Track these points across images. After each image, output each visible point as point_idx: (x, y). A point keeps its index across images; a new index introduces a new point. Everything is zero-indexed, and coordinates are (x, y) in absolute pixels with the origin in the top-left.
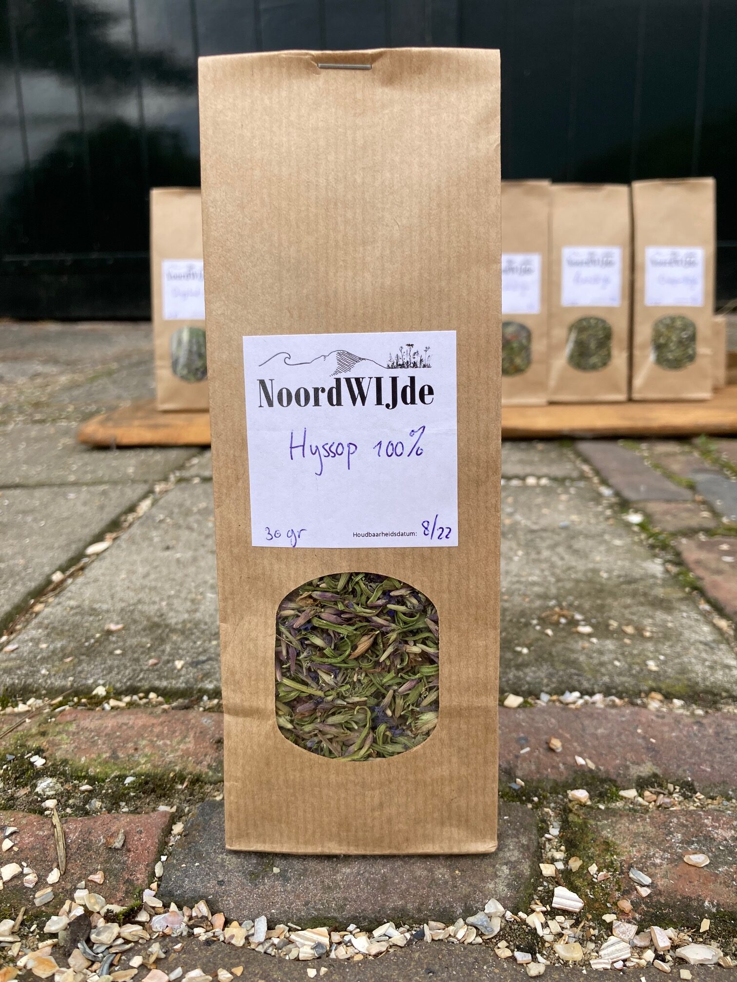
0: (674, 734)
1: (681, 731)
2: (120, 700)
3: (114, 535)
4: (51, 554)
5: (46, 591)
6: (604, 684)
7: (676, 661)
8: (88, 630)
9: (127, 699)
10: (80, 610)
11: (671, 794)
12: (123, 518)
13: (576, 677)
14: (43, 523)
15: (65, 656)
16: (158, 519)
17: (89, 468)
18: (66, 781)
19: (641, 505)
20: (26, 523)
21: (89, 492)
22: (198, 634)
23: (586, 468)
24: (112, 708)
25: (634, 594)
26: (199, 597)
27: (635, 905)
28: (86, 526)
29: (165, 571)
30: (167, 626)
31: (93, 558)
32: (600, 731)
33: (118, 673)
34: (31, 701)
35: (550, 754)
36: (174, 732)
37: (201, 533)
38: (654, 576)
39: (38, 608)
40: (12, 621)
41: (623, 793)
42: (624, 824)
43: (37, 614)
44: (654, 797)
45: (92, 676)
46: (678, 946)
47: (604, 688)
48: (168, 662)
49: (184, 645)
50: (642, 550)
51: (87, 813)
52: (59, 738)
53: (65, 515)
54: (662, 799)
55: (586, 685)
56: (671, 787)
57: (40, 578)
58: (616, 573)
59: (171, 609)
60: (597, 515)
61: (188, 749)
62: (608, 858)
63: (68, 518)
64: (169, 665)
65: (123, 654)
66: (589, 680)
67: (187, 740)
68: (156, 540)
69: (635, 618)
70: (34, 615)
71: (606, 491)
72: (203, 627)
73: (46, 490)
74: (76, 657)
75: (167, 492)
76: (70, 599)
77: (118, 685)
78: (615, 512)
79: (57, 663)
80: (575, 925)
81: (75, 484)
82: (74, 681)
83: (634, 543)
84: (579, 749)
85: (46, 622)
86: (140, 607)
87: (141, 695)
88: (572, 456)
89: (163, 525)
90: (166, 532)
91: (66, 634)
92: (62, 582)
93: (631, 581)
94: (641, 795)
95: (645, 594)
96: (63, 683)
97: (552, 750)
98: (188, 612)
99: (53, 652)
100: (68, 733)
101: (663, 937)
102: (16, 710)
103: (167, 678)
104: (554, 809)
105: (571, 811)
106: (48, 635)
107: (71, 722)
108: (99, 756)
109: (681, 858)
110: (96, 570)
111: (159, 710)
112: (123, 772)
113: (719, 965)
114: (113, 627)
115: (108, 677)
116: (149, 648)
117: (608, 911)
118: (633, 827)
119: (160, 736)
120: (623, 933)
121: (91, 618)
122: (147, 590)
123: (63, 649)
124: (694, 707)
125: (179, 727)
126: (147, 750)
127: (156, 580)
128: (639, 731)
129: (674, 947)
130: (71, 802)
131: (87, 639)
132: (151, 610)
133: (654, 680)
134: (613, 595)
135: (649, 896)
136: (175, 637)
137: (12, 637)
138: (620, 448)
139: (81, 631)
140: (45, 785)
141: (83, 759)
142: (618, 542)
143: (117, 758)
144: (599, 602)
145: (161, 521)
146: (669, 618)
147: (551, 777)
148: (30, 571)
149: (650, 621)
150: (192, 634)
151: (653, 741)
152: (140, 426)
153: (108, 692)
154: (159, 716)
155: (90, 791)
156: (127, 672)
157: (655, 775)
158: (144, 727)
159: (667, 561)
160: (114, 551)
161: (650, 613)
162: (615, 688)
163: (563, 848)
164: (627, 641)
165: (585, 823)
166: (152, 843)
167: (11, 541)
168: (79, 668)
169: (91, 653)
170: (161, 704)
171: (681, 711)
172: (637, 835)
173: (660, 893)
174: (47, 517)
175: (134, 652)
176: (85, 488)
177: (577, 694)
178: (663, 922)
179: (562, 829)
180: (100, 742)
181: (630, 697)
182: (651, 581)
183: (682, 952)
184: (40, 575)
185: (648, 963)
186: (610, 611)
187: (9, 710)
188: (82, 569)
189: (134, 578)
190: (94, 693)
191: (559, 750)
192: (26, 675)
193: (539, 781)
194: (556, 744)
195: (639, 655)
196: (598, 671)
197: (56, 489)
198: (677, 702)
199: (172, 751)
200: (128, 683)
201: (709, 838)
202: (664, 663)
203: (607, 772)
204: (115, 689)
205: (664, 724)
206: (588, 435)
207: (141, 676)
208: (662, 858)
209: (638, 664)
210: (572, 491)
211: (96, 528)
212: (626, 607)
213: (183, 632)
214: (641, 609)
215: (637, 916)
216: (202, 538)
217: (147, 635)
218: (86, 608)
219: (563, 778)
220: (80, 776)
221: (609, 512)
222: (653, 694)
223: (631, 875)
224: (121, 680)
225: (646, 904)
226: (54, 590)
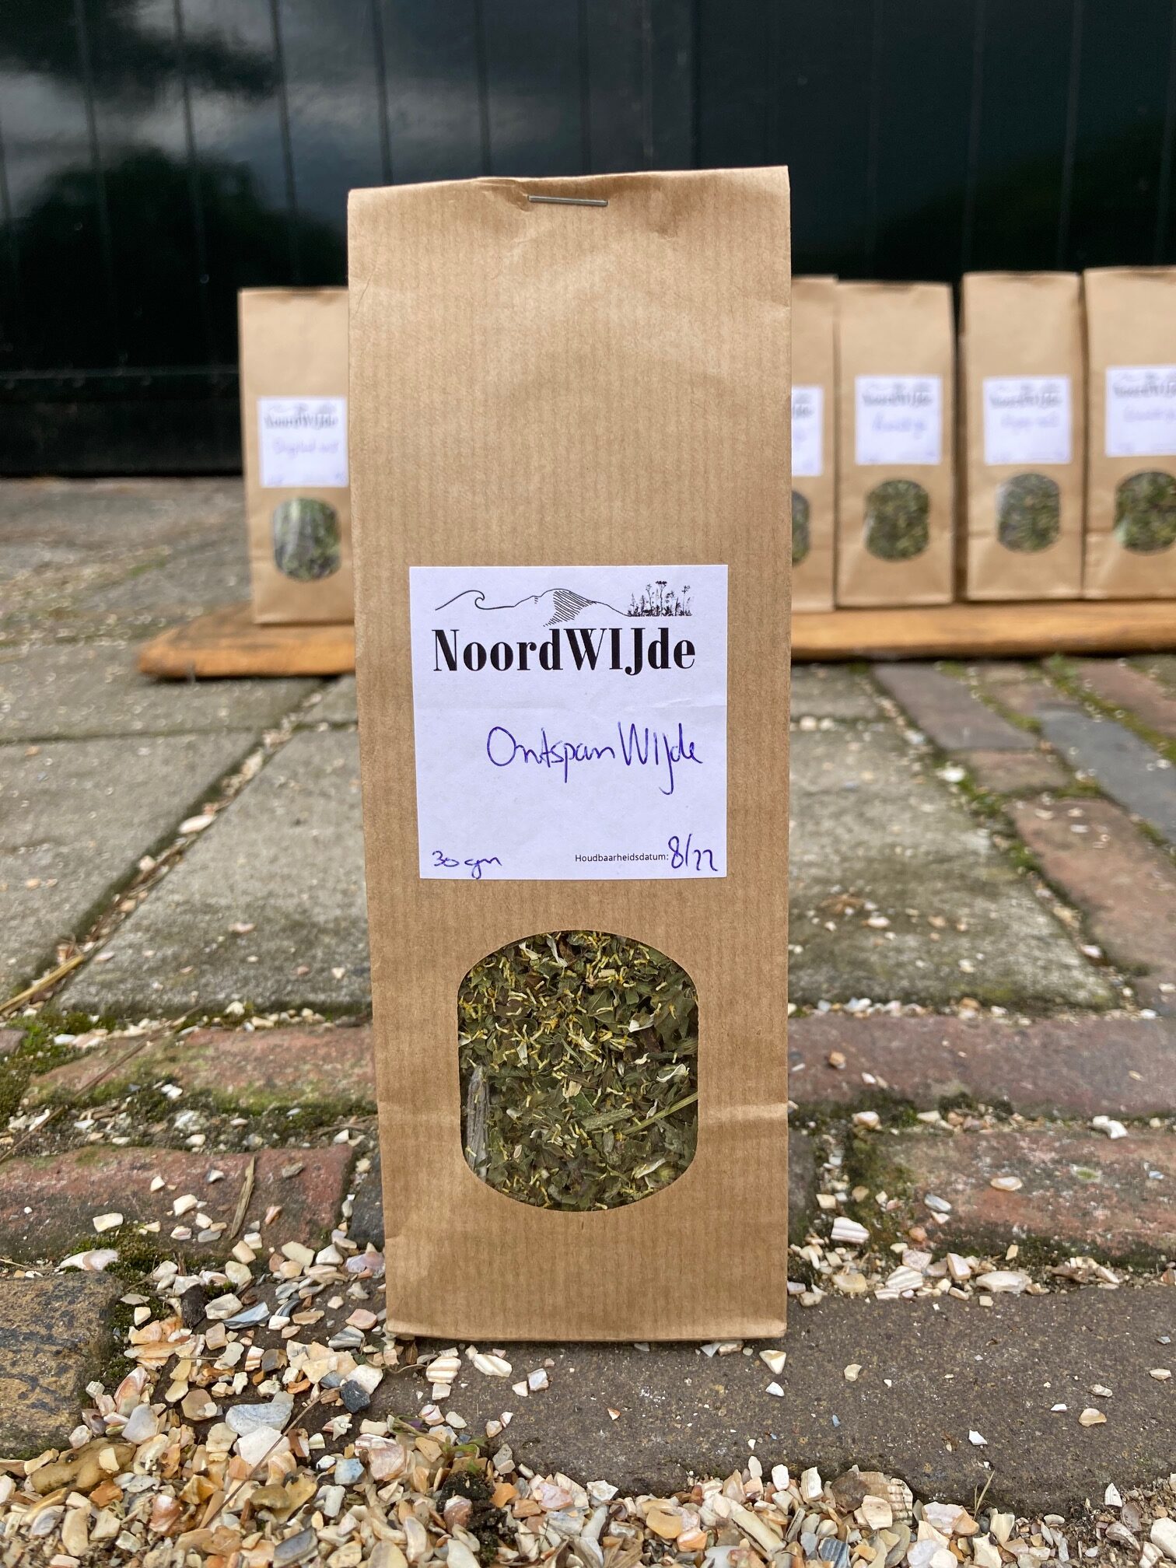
0: (989, 1047)
1: (998, 1043)
2: (264, 1018)
3: (216, 806)
4: (132, 833)
5: (134, 882)
6: (903, 989)
7: (999, 960)
8: (206, 933)
9: (274, 1017)
10: (187, 906)
11: (981, 1116)
12: (225, 782)
13: (865, 982)
14: (110, 790)
15: (180, 966)
16: (277, 783)
17: (160, 711)
18: (212, 1115)
19: (963, 757)
20: (84, 790)
21: (168, 745)
22: (357, 934)
23: (887, 704)
24: (257, 1028)
25: (947, 876)
26: (353, 887)
27: (931, 1234)
28: (174, 793)
29: (299, 854)
30: (314, 925)
31: (193, 838)
32: (895, 1044)
33: (257, 986)
34: (144, 1022)
35: (830, 1071)
36: (345, 1054)
37: (342, 802)
38: (975, 853)
39: (127, 905)
40: (94, 923)
41: (922, 1116)
42: (922, 1150)
43: (129, 914)
44: (961, 1119)
45: (222, 989)
46: (979, 1275)
47: (901, 994)
48: (322, 970)
49: (341, 949)
50: (961, 818)
51: (247, 1149)
52: (193, 1064)
53: (140, 778)
54: (970, 1122)
55: (878, 990)
56: (982, 1108)
57: (123, 866)
58: (923, 849)
59: (316, 904)
60: (900, 771)
61: (365, 1073)
62: (900, 1186)
63: (145, 783)
64: (325, 974)
65: (260, 962)
66: (882, 985)
67: (363, 1062)
68: (280, 811)
69: (947, 907)
70: (123, 916)
71: (914, 737)
72: (363, 925)
73: (102, 743)
74: (195, 965)
75: (282, 744)
76: (172, 892)
77: (260, 1000)
78: (926, 767)
79: (171, 975)
80: (860, 1255)
81: (143, 734)
82: (199, 997)
83: (950, 808)
84: (867, 1065)
85: (145, 923)
86: (272, 901)
87: (292, 1012)
88: (868, 688)
89: (286, 792)
90: (293, 800)
91: (177, 937)
92: (154, 870)
93: (943, 859)
94: (944, 1118)
95: (962, 877)
96: (185, 999)
97: (832, 1067)
98: (339, 906)
99: (164, 960)
100: (205, 1058)
101: (961, 1265)
102: (127, 1033)
103: (324, 991)
104: (835, 1136)
105: (856, 1136)
106: (152, 939)
107: (206, 1045)
108: (250, 1084)
109: (988, 1182)
110: (201, 854)
111: (321, 1029)
112: (284, 1103)
113: (1027, 1292)
114: (240, 927)
115: (245, 991)
116: (294, 954)
117: (898, 1240)
118: (933, 1153)
119: (326, 1058)
120: (915, 1262)
121: (207, 918)
122: (278, 879)
123: (175, 957)
124: (1018, 1015)
125: (350, 1048)
126: (312, 1076)
127: (288, 865)
128: (945, 1043)
129: (975, 1276)
130: (222, 1137)
131: (207, 944)
132: (289, 905)
133: (969, 984)
134: (919, 877)
135: (948, 1223)
136: (327, 940)
137: (101, 942)
138: (936, 674)
139: (196, 934)
140: (184, 1119)
141: (230, 1089)
142: (927, 808)
143: (274, 1086)
144: (899, 887)
145: (282, 786)
146: (993, 906)
147: (832, 1098)
148: (106, 856)
149: (966, 911)
150: (350, 934)
151: (962, 1054)
152: (230, 647)
153: (246, 1009)
154: (321, 1036)
155: (245, 1126)
156: (269, 984)
157: (963, 1095)
158: (304, 1049)
159: (993, 833)
160: (221, 827)
161: (968, 900)
162: (916, 994)
163: (846, 1177)
164: (935, 936)
165: (874, 1150)
166: (335, 1180)
167: (69, 817)
168: (203, 981)
169: (215, 961)
170: (319, 1022)
171: (1002, 1021)
172: (936, 1160)
173: (961, 1220)
174: (115, 781)
175: (274, 959)
176: (160, 740)
177: (866, 1002)
178: (963, 1250)
179: (845, 1158)
180: (249, 1068)
181: (935, 1004)
182: (971, 859)
183: (983, 1280)
184: (123, 860)
185: (943, 1293)
186: (914, 898)
187: (117, 1034)
188: (180, 853)
189: (257, 864)
190: (228, 1010)
191: (842, 1066)
192: (133, 990)
193: (817, 1103)
194: (838, 1058)
195: (951, 952)
196: (895, 974)
197: (118, 742)
198: (997, 1011)
199: (345, 1077)
200: (273, 998)
201: (1025, 1162)
202: (983, 962)
203: (903, 1092)
204: (255, 1005)
205: (978, 1035)
206: (893, 655)
207: (289, 988)
208: (966, 1184)
209: (947, 964)
210: (867, 737)
211: (190, 797)
212: (937, 893)
213: (336, 933)
214: (956, 895)
215: (932, 1245)
216: (346, 808)
217: (288, 938)
218: (198, 905)
219: (847, 1100)
220: (228, 1108)
221: (917, 767)
222: (967, 1001)
223: (927, 1202)
224: (264, 993)
225: (943, 1232)
226: (144, 881)
